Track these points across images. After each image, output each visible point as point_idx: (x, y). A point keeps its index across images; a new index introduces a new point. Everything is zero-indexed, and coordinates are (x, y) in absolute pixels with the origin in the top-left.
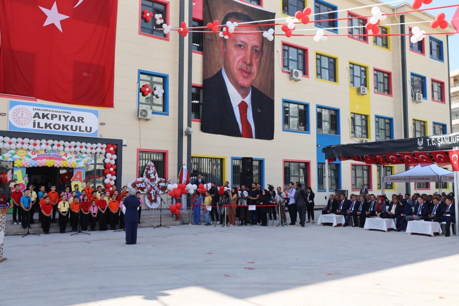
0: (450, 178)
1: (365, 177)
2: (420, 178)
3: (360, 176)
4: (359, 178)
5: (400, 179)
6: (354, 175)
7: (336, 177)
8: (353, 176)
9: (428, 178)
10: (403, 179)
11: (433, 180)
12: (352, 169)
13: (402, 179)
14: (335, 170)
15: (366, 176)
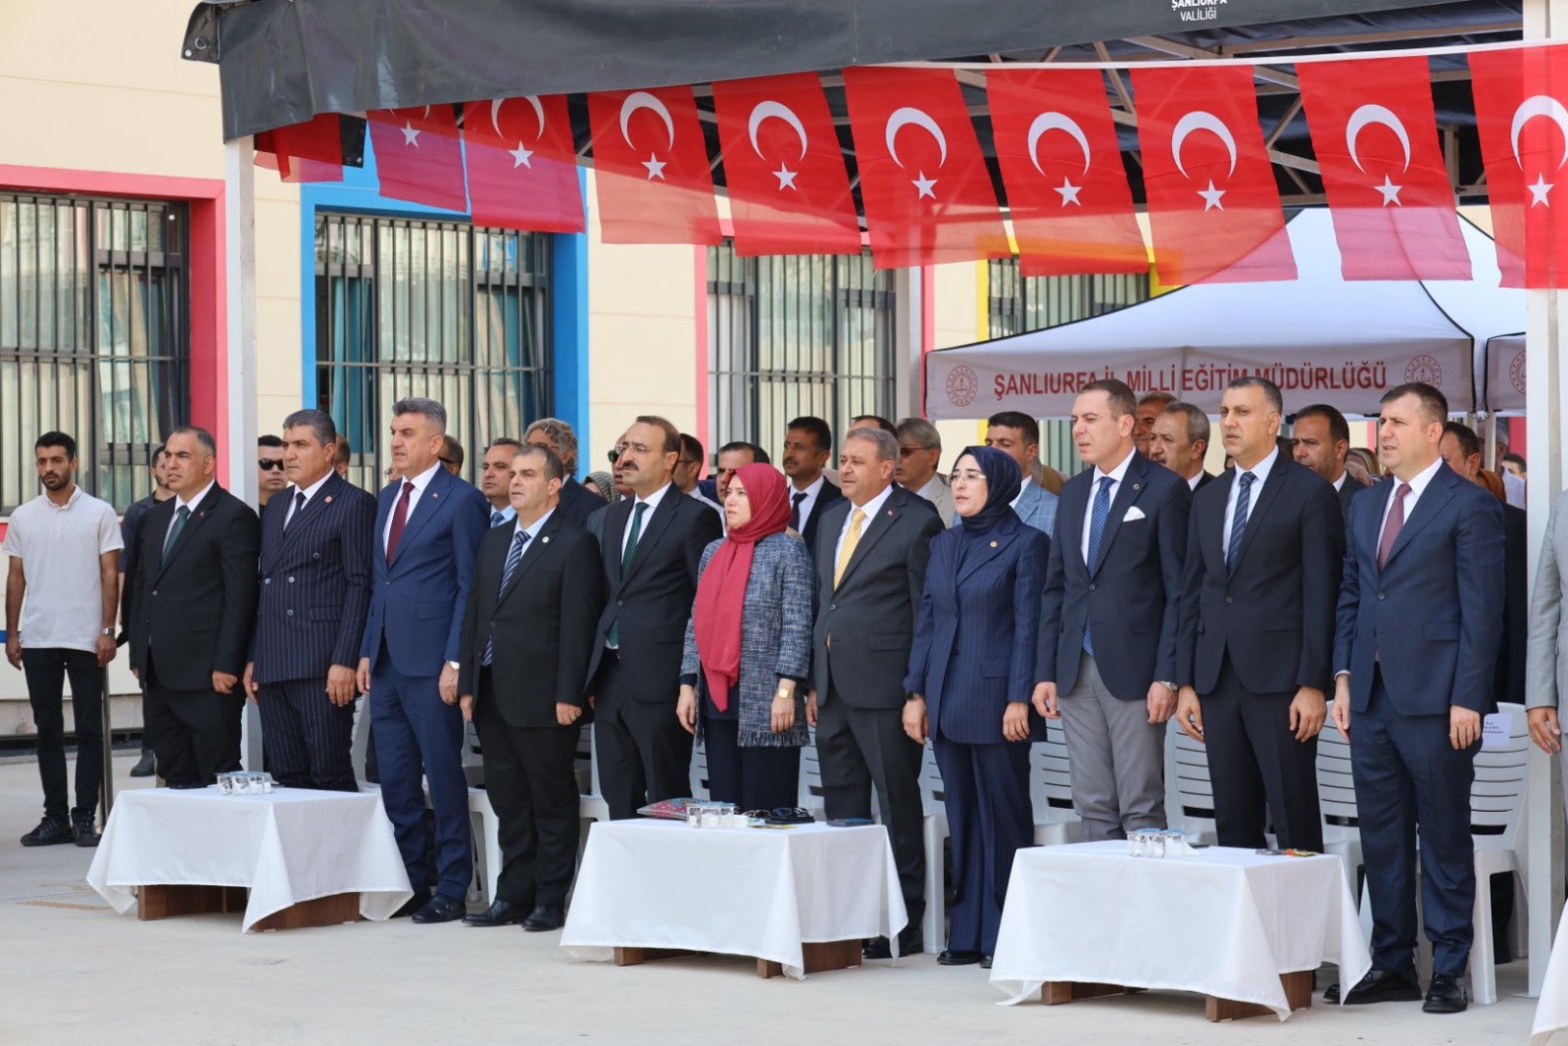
1: (856, 371)
3: (804, 367)
4: (792, 387)
6: (730, 355)
7: (528, 374)
8: (725, 366)
9: (1362, 366)
12: (715, 288)
14: (513, 290)
15: (869, 371)
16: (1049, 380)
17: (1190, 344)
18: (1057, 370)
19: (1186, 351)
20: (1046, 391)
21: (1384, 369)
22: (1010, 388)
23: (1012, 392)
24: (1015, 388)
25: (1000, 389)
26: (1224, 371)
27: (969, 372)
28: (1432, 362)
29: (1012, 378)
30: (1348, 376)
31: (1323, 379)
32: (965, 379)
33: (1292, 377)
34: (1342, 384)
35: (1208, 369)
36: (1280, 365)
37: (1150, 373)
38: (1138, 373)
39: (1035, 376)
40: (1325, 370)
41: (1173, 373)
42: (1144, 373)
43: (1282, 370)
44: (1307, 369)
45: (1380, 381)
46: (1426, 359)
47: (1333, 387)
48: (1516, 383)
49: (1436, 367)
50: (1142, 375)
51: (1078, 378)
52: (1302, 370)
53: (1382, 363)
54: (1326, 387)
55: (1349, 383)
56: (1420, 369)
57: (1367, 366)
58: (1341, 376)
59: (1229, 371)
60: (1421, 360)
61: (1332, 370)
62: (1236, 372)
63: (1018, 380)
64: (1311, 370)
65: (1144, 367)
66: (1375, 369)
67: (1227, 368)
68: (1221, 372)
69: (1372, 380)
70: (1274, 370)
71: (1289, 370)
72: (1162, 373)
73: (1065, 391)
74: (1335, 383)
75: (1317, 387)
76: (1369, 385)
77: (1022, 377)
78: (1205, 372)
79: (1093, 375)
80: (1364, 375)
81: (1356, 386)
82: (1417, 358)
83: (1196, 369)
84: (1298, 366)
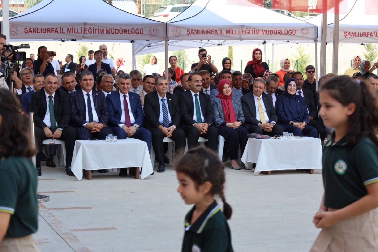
0: (188, 30)
2: (115, 28)
5: (56, 31)
9: (137, 29)
10: (65, 31)
11: (151, 35)
13: (62, 29)
16: (42, 30)
17: (86, 22)
18: (44, 27)
19: (85, 24)
20: (41, 33)
21: (143, 30)
22: (29, 31)
23: (30, 33)
24: (31, 31)
25: (26, 32)
26: (97, 29)
27: (16, 27)
28: (156, 29)
29: (30, 29)
30: (133, 31)
31: (126, 32)
32: (14, 29)
33: (117, 31)
34: (131, 33)
35: (92, 28)
36: (113, 28)
37: (74, 29)
38: (71, 29)
39: (38, 29)
40: (126, 30)
41: (81, 29)
42: (73, 29)
43: (114, 29)
44: (121, 29)
45: (142, 33)
46: (154, 28)
47: (128, 34)
48: (173, 34)
49: (157, 30)
50: (72, 29)
51: (52, 29)
52: (120, 30)
53: (142, 28)
54: (127, 34)
55: (133, 33)
56: (153, 30)
57: (138, 29)
58: (131, 31)
59: (99, 29)
60: (153, 28)
61: (128, 30)
62: (100, 29)
63: (32, 29)
64: (122, 30)
65: (73, 27)
66: (140, 30)
67: (98, 28)
68: (96, 29)
69: (140, 32)
70: (112, 29)
71: (116, 29)
72: (78, 29)
73: (47, 33)
74: (129, 33)
75: (124, 34)
76: (139, 33)
77: (33, 29)
78: (91, 29)
79: (56, 29)
80: (137, 31)
81: (135, 34)
82: (152, 28)
83: (88, 28)
84: (119, 29)
